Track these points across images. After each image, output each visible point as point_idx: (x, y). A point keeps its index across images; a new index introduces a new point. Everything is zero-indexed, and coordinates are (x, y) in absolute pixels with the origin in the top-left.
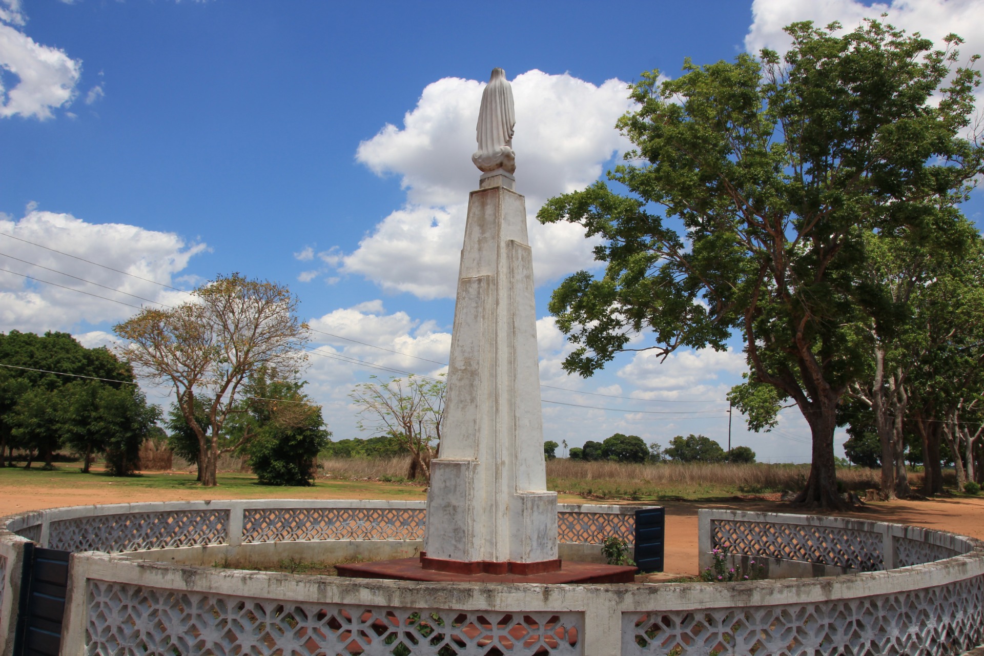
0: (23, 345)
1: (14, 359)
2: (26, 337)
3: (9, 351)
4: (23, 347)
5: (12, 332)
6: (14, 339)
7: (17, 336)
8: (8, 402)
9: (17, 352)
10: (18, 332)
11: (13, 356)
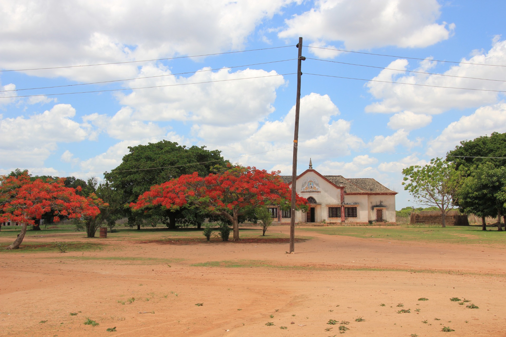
0: (502, 142)
1: (497, 153)
2: (504, 136)
3: (493, 148)
4: (503, 143)
5: (493, 134)
6: (495, 139)
7: (497, 136)
8: (497, 184)
9: (499, 148)
10: (497, 133)
11: (496, 151)
